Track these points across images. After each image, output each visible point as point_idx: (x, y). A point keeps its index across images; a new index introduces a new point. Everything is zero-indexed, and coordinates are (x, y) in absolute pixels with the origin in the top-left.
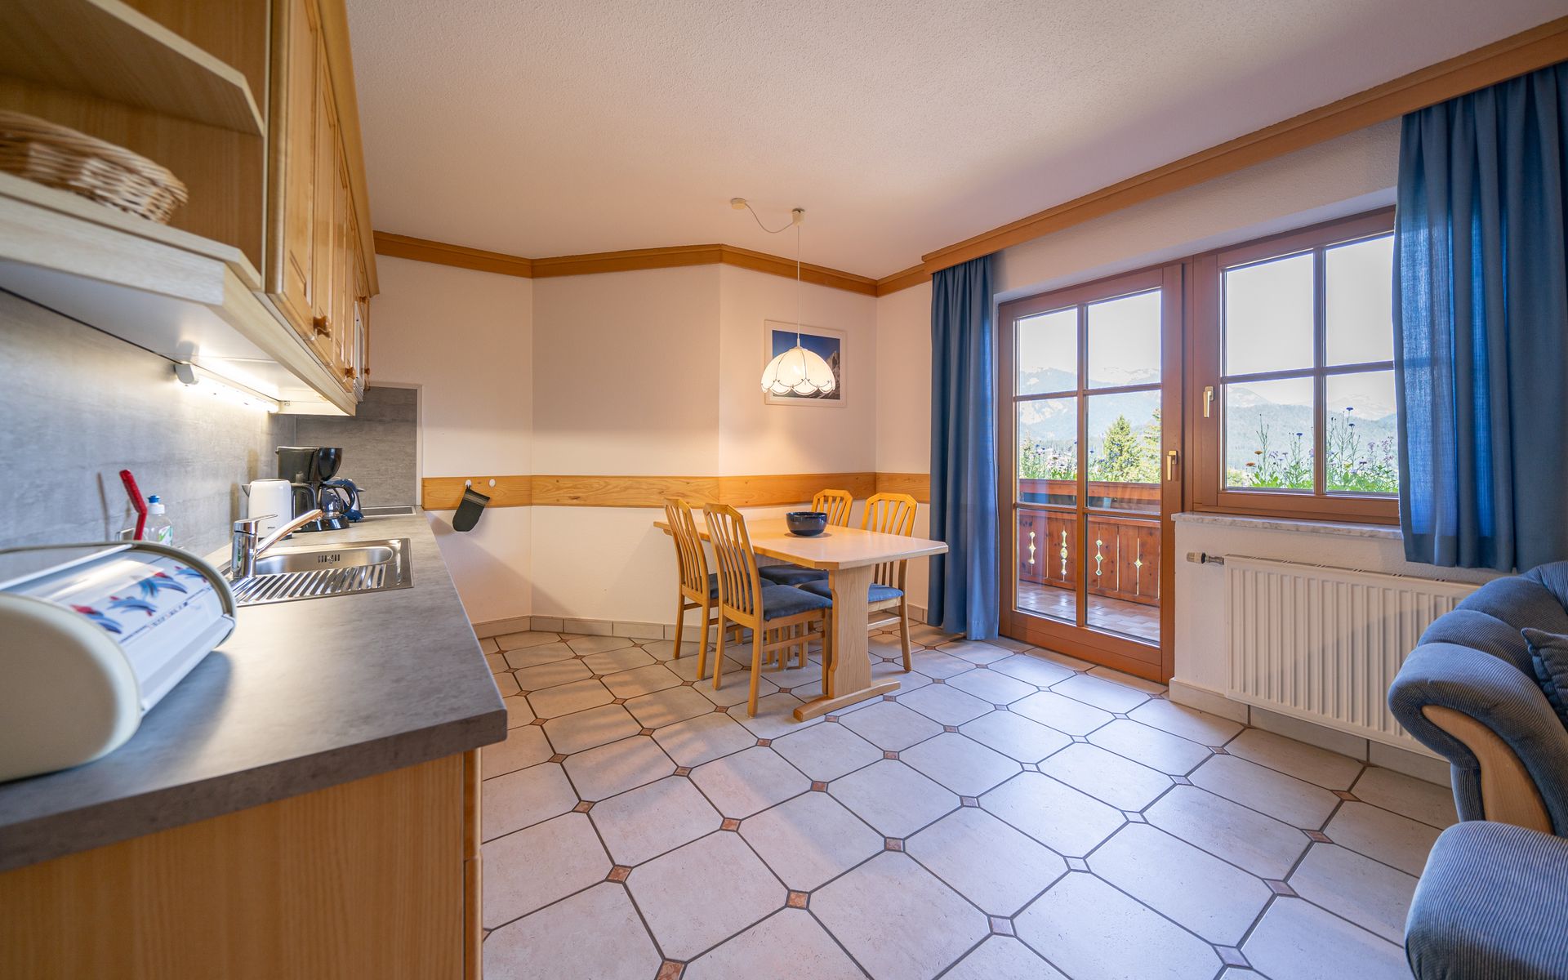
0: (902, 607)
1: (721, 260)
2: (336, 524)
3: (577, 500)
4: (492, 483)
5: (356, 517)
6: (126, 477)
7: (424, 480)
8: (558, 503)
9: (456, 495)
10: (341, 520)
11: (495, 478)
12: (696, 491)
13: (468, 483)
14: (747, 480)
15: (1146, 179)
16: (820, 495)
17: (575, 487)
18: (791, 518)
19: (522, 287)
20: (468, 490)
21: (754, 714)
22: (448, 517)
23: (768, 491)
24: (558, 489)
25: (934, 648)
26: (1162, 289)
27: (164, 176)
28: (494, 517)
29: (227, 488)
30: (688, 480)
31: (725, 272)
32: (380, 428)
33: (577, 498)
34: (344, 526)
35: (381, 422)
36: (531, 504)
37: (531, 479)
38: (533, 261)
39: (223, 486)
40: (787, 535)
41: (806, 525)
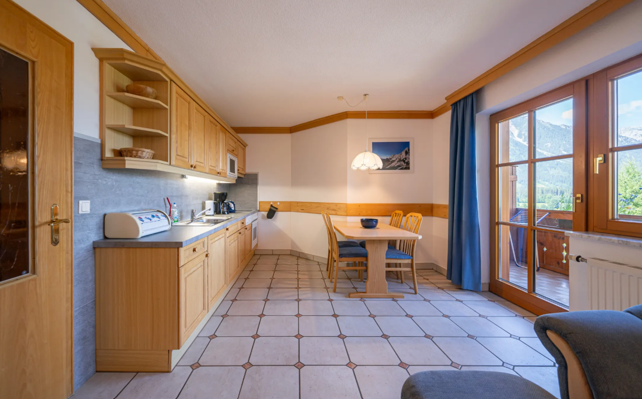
0: (412, 264)
1: (347, 118)
2: (226, 213)
3: (303, 211)
4: (278, 203)
5: (234, 212)
6: (167, 198)
7: (260, 202)
8: (298, 211)
9: (268, 207)
10: (227, 212)
11: (279, 202)
12: (339, 209)
13: (272, 203)
14: (360, 205)
15: (542, 39)
16: (393, 213)
17: (302, 206)
18: (362, 221)
19: (287, 137)
20: (272, 206)
21: (335, 291)
22: (265, 214)
23: (357, 210)
24: (298, 206)
25: (443, 289)
26: (574, 97)
27: (149, 151)
28: (279, 215)
29: (201, 202)
30: (336, 204)
31: (350, 122)
32: (248, 186)
33: (303, 210)
34: (228, 214)
35: (249, 184)
36: (291, 211)
37: (291, 202)
38: (290, 128)
39: (200, 202)
40: (361, 228)
41: (368, 224)
